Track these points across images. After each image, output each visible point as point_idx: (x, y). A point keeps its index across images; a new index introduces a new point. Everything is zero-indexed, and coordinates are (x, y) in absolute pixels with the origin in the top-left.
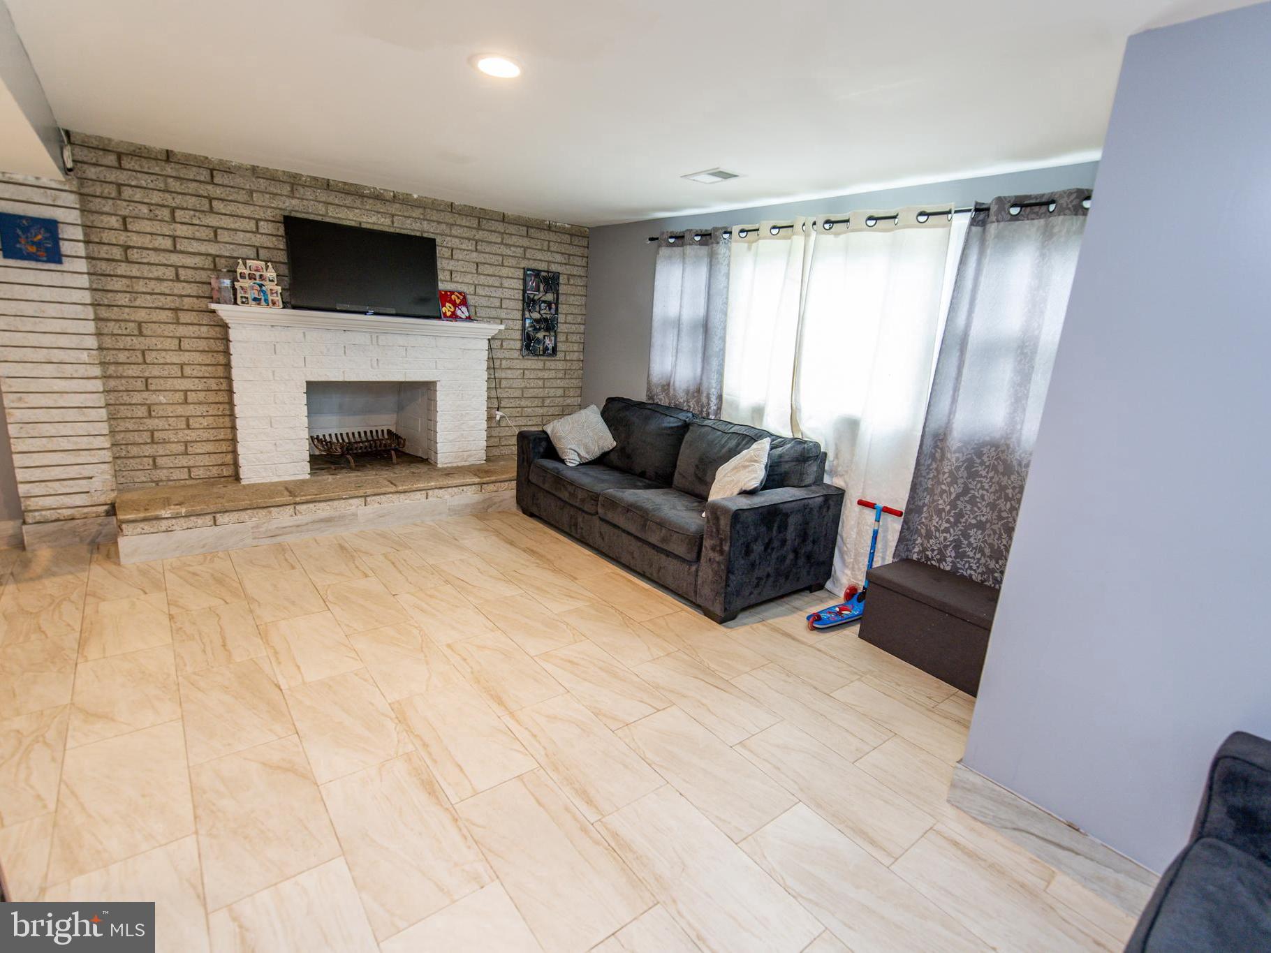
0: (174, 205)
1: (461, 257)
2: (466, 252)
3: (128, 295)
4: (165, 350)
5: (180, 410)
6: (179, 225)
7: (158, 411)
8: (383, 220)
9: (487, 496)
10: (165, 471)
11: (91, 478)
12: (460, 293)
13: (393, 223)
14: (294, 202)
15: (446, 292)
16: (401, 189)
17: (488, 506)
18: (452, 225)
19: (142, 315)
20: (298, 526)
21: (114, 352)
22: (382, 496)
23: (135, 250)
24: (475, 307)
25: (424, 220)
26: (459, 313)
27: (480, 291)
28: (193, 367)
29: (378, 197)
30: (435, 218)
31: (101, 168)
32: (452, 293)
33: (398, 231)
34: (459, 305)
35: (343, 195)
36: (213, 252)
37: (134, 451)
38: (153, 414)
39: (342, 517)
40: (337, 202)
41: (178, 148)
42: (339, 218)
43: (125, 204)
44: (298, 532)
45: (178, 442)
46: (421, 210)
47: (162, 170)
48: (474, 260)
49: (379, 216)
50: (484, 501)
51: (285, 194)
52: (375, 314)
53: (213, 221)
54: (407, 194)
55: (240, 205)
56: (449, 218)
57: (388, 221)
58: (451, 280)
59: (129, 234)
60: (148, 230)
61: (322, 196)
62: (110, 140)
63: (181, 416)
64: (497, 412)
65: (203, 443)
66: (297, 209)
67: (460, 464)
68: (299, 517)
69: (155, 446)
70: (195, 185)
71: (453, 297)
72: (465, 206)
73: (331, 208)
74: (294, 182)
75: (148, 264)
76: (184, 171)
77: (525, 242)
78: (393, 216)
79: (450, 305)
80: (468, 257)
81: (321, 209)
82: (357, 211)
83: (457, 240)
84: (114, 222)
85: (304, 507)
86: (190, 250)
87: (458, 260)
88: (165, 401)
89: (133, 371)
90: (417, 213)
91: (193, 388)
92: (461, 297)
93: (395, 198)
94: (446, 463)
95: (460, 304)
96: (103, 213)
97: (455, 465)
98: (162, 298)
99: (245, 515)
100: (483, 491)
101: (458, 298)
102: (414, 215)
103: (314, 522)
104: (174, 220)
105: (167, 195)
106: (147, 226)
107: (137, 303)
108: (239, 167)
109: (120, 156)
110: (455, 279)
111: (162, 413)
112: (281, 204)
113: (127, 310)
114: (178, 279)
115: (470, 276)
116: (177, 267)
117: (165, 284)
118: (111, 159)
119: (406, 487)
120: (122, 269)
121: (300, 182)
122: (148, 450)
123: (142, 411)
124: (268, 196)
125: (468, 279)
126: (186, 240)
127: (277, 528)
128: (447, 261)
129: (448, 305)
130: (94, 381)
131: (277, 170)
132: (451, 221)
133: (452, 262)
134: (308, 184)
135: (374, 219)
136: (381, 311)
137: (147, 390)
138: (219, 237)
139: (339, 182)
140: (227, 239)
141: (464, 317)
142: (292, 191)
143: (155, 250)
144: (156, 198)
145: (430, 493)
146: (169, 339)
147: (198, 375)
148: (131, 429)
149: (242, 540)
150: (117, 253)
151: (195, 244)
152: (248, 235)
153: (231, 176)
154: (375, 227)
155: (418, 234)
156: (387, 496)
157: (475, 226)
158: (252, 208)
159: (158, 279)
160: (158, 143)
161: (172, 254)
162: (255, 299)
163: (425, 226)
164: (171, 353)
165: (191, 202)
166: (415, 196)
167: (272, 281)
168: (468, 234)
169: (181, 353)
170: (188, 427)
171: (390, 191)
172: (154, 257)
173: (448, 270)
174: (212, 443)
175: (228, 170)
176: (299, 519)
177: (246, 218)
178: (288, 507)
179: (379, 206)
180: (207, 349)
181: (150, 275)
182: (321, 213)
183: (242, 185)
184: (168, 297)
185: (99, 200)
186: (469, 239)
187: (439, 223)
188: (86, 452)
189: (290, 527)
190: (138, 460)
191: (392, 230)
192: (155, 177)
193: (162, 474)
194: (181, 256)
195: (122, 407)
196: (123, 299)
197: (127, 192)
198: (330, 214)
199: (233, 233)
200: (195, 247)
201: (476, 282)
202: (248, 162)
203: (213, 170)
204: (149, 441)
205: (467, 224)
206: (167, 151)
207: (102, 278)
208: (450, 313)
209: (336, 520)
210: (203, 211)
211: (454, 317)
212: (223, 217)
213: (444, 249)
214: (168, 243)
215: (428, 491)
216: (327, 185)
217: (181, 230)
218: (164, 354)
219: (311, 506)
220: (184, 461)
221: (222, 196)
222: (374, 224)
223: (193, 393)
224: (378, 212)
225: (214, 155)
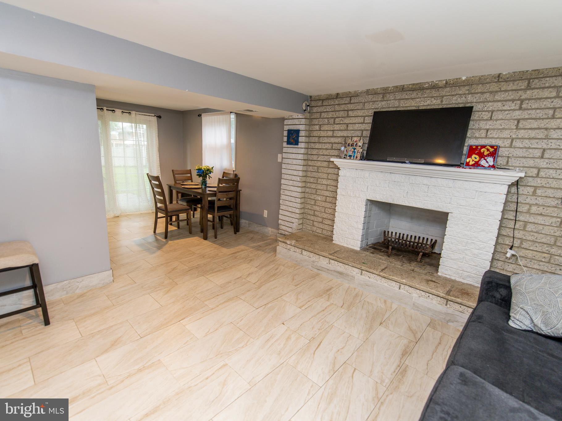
0: (336, 117)
1: (500, 117)
2: (507, 112)
3: (317, 156)
4: (324, 179)
5: (324, 204)
6: (335, 125)
7: (318, 203)
8: (435, 101)
9: (450, 311)
10: (315, 228)
11: (293, 223)
12: (492, 147)
13: (442, 101)
14: (383, 103)
15: (477, 146)
16: (451, 77)
17: (449, 320)
18: (497, 92)
19: (319, 164)
20: (328, 270)
21: (310, 178)
22: (371, 274)
23: (322, 138)
24: (508, 157)
25: (468, 94)
26: (483, 162)
27: (517, 143)
28: (330, 186)
29: (434, 87)
30: (480, 91)
31: (318, 107)
32: (483, 147)
33: (445, 107)
34: (486, 156)
35: (411, 92)
36: (345, 135)
37: (309, 217)
38: (316, 204)
39: (347, 275)
40: (407, 97)
41: (340, 91)
42: (406, 107)
43: (321, 119)
44: (327, 272)
45: (321, 217)
46: (467, 88)
47: (334, 103)
48: (515, 118)
49: (433, 99)
50: (447, 314)
51: (380, 100)
52: (411, 163)
53: (347, 121)
54: (457, 79)
55: (359, 111)
56: (494, 87)
57: (439, 101)
58: (486, 137)
59: (321, 132)
60: (327, 129)
61: (398, 96)
62: (321, 95)
63: (324, 207)
64: (509, 250)
65: (328, 220)
66: (384, 106)
67: (458, 279)
68: (330, 265)
69: (314, 217)
70: (344, 106)
71: (482, 150)
72: (514, 73)
73: (402, 102)
74: (385, 92)
75: (324, 143)
76: (341, 100)
78: (443, 97)
79: (477, 156)
80: (508, 116)
81: (396, 104)
82: (418, 100)
83: (499, 104)
84: (317, 127)
85: (333, 262)
86: (338, 135)
87: (496, 120)
88: (320, 200)
89: (313, 186)
90: (464, 90)
91: (329, 196)
92: (492, 150)
93: (447, 84)
94: (446, 274)
95: (488, 155)
96: (315, 125)
97: (453, 278)
98: (326, 157)
99: (312, 255)
100: (448, 306)
101: (488, 150)
102: (460, 92)
103: (335, 271)
104: (334, 123)
105: (334, 113)
106: (325, 127)
107: (319, 159)
108: (361, 92)
109: (323, 100)
110: (491, 136)
111: (318, 204)
112: (376, 106)
113: (315, 162)
114: (332, 149)
115: (507, 132)
116: (332, 143)
117: (328, 151)
118: (320, 103)
119: (385, 275)
120: (317, 146)
121: (388, 92)
122: (312, 218)
123: (313, 202)
124: (371, 103)
125: (506, 134)
126: (337, 131)
127: (320, 266)
128: (485, 122)
129: (474, 156)
130: (299, 188)
131: (378, 88)
132: (497, 89)
133: (490, 123)
134: (392, 91)
135: (428, 102)
136: (414, 161)
137: (316, 194)
138: (348, 128)
139: (410, 85)
140: (351, 128)
141: (487, 165)
142: (383, 97)
143: (327, 137)
144: (330, 115)
146: (325, 174)
147: (331, 190)
148: (309, 208)
149: (308, 265)
150: (316, 139)
151: (340, 132)
152: (360, 125)
153: (357, 98)
154: (428, 108)
155: (461, 106)
157: (523, 87)
158: (363, 111)
159: (326, 149)
160: (334, 92)
161: (332, 138)
163: (469, 98)
164: (325, 180)
165: (342, 114)
166: (464, 78)
167: (360, 146)
168: (512, 95)
169: (328, 180)
170: (325, 212)
171: (443, 80)
172: (326, 140)
173: (485, 129)
174: (331, 221)
175: (356, 95)
176: (330, 267)
177: (360, 116)
178: (327, 259)
179: (434, 93)
180: (336, 179)
181: (324, 148)
182: (396, 106)
183: (361, 101)
184: (328, 156)
185: (315, 120)
186: (513, 101)
187: (482, 93)
188: (294, 214)
189: (325, 268)
190: (309, 221)
191: (440, 107)
192: (331, 106)
193: (315, 229)
194: (334, 138)
195: (309, 200)
196: (315, 158)
197: (323, 114)
198: (401, 105)
199: (354, 125)
200: (340, 134)
201: (514, 136)
202: (365, 89)
203: (351, 96)
204: (313, 214)
205: (514, 88)
206: (337, 94)
207: (311, 150)
208: (474, 162)
209: (344, 275)
210: (345, 117)
211: (477, 165)
212: (351, 118)
213: (484, 113)
214: (330, 133)
215: (401, 285)
216: (402, 89)
217: (337, 127)
218: (323, 180)
219: (336, 262)
220: (321, 226)
221: (352, 109)
222: (428, 105)
223: (328, 198)
224: (432, 97)
225: (352, 90)
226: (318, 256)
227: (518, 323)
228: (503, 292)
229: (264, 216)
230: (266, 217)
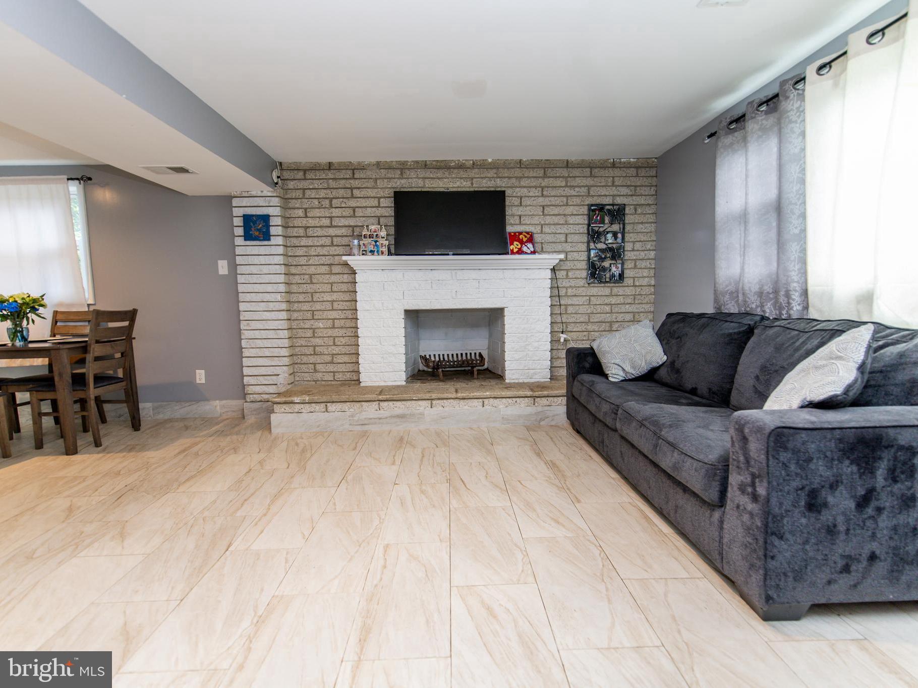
0: (332, 196)
1: (529, 203)
2: (533, 198)
3: (306, 258)
4: (324, 292)
5: (330, 332)
6: (334, 209)
7: (319, 333)
8: (465, 183)
9: (540, 409)
10: (320, 374)
11: (278, 375)
12: (528, 233)
13: (472, 184)
14: (403, 181)
15: (515, 233)
16: (478, 157)
17: (541, 419)
18: (521, 177)
19: (312, 270)
20: (380, 419)
21: (297, 295)
22: (445, 401)
23: (311, 229)
24: (542, 243)
25: (497, 178)
26: (525, 249)
27: (546, 229)
28: (339, 303)
29: (461, 166)
30: (506, 175)
31: (295, 181)
32: (521, 233)
33: (476, 189)
34: (525, 242)
35: (436, 170)
36: (352, 224)
37: (305, 359)
38: (316, 335)
39: (412, 415)
40: (432, 176)
41: (335, 159)
42: (433, 188)
43: (306, 200)
44: (379, 423)
45: (328, 354)
46: (495, 171)
47: (326, 176)
48: (541, 204)
49: (462, 181)
50: (537, 413)
51: (397, 177)
52: (453, 255)
53: (353, 203)
54: (483, 160)
55: (369, 190)
56: (518, 172)
57: (469, 184)
58: (520, 224)
59: (308, 219)
60: (318, 215)
61: (421, 173)
62: (300, 163)
63: (331, 337)
64: (561, 335)
65: (342, 356)
66: (404, 186)
67: (526, 381)
68: (382, 411)
69: (316, 356)
70: (344, 181)
71: (521, 236)
72: (532, 160)
73: (427, 181)
74: (403, 167)
75: (317, 236)
76: (338, 174)
77: (589, 182)
78: (472, 179)
79: (518, 243)
80: (535, 202)
81: (420, 183)
82: (445, 180)
83: (525, 190)
84: (300, 213)
85: (386, 404)
86: (340, 224)
87: (526, 206)
88: (322, 327)
89: (306, 307)
90: (491, 173)
91: (338, 317)
92: (528, 236)
93: (475, 165)
94: (513, 379)
95: (527, 242)
96: (294, 208)
97: (521, 381)
98: (323, 258)
99: (346, 406)
100: (536, 404)
101: (526, 237)
102: (489, 175)
103: (392, 417)
104: (331, 206)
105: (328, 191)
106: (317, 212)
107: (310, 262)
108: (369, 165)
109: (305, 171)
110: (524, 222)
111: (320, 335)
112: (394, 184)
113: (305, 267)
114: (332, 245)
115: (537, 218)
116: (332, 237)
117: (325, 249)
118: (300, 175)
119: (465, 395)
120: (304, 242)
121: (407, 167)
122: (312, 359)
123: (309, 333)
124: (386, 181)
125: (536, 220)
126: (338, 218)
127: (365, 418)
128: (517, 208)
129: (515, 243)
130: (282, 312)
131: (392, 162)
132: (520, 175)
133: (521, 208)
134: (412, 167)
135: (458, 184)
136: (459, 252)
137: (313, 319)
138: (356, 213)
139: (433, 161)
140: (361, 214)
141: (529, 252)
142: (402, 174)
143: (321, 227)
144: (322, 194)
145: (486, 401)
146: (326, 285)
147: (341, 308)
148: (304, 345)
149: (343, 425)
150: (301, 232)
151: (342, 220)
152: (374, 209)
153: (364, 171)
154: (459, 190)
155: (492, 189)
156: (449, 401)
157: (541, 175)
158: (376, 190)
159: (322, 246)
160: (324, 159)
161: (330, 229)
162: (371, 251)
163: (498, 182)
164: (327, 294)
165: (341, 192)
166: (490, 160)
167: (384, 238)
168: (534, 183)
169: (332, 294)
170: (334, 344)
171: (470, 160)
172: (320, 232)
173: (518, 215)
174: (348, 356)
175: (362, 167)
176: (382, 413)
177: (372, 197)
178: (375, 403)
179: (462, 174)
180: (346, 290)
181: (318, 244)
182: (420, 186)
183: (371, 176)
184: (327, 257)
185: (294, 200)
186: (536, 187)
187: (509, 178)
188: (276, 358)
189: (374, 419)
190: (306, 366)
191: (472, 189)
192: (321, 181)
193: (319, 376)
194: (334, 229)
195: (300, 330)
196: (303, 261)
197: (308, 193)
198: (427, 186)
199: (364, 209)
200: (344, 222)
201: (542, 222)
202: (373, 160)
203: (354, 169)
204: (312, 353)
205: (535, 175)
206: (329, 163)
207: (293, 248)
208: (517, 249)
209: (408, 417)
210: (348, 198)
211: (520, 252)
212: (358, 199)
213: (514, 199)
214: (326, 222)
215: (484, 400)
216: (425, 165)
217: (336, 212)
218: (323, 294)
219: (391, 403)
220: (331, 368)
221: (359, 186)
222: (459, 187)
223: (338, 321)
224: (461, 178)
225: (354, 159)
226: (358, 405)
227: (615, 376)
228: (590, 359)
229: (198, 381)
230: (203, 381)
